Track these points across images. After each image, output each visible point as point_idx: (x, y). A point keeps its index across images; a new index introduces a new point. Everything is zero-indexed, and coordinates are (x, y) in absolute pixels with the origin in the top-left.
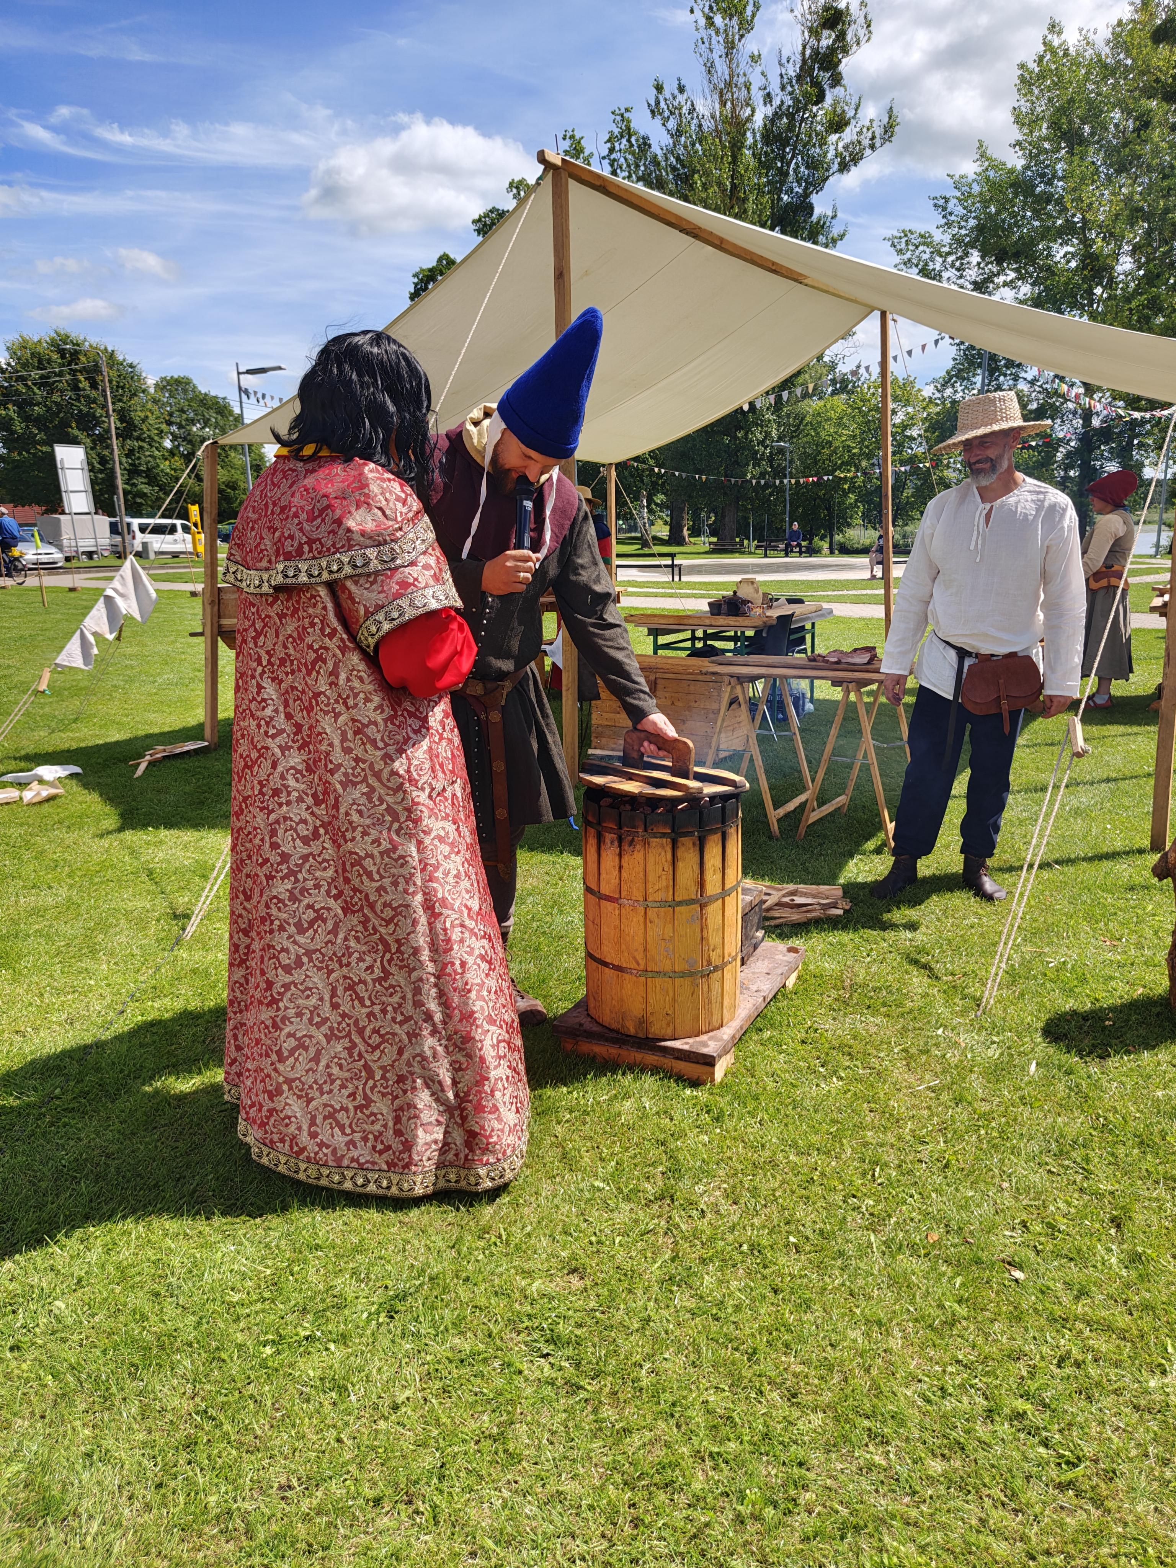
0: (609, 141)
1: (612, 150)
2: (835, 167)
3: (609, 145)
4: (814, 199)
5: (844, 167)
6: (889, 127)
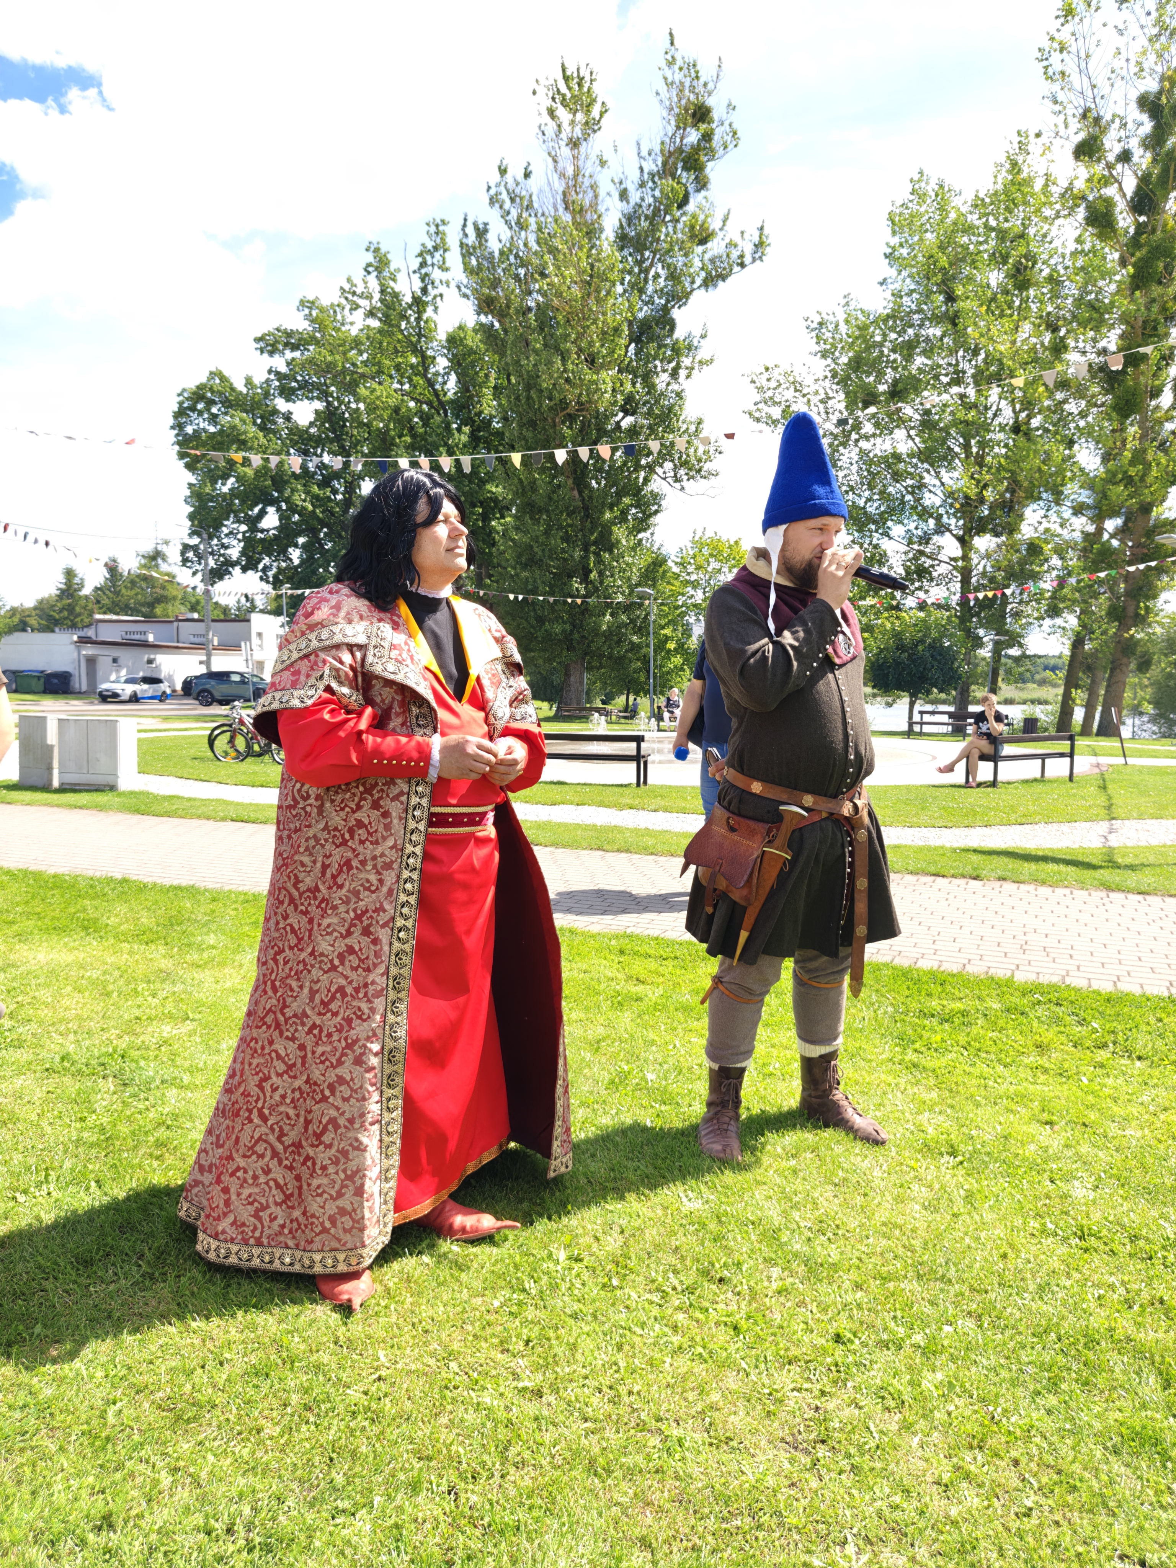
0: (420, 255)
1: (423, 264)
2: (698, 281)
3: (420, 260)
4: (676, 314)
5: (709, 282)
6: (760, 245)
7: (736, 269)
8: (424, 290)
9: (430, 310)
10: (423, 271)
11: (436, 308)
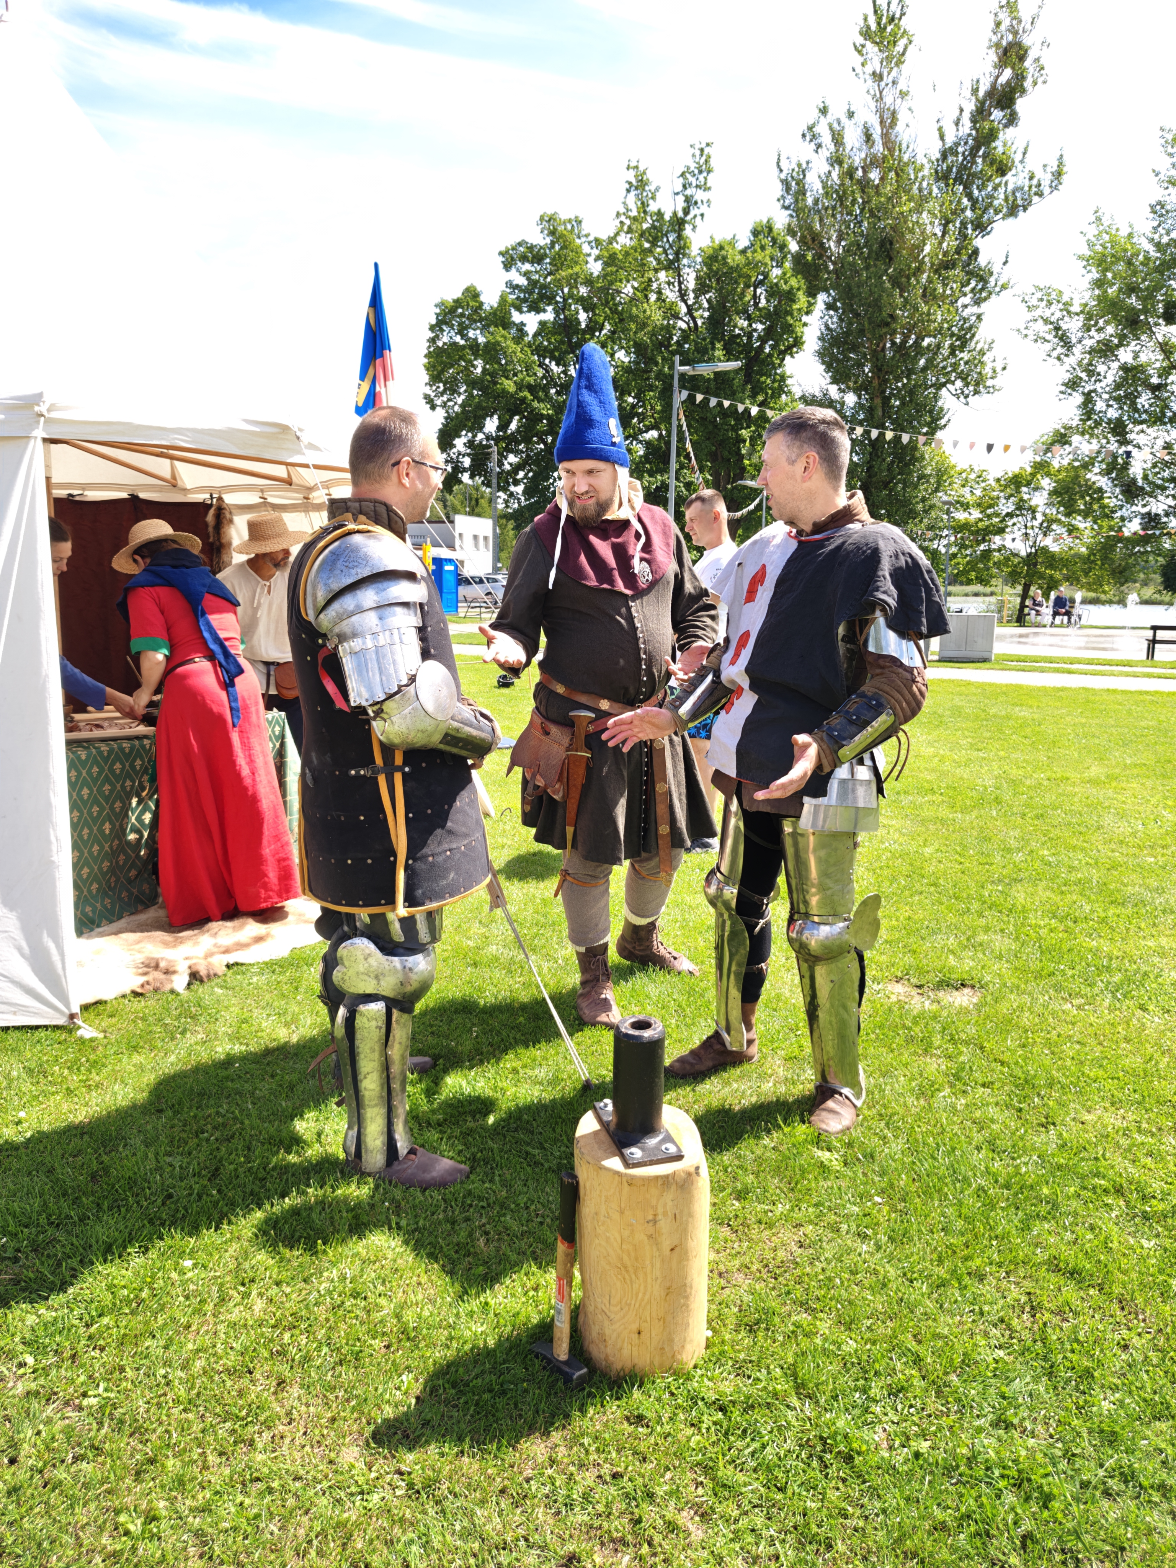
0: (683, 176)
1: (686, 186)
2: (1001, 212)
3: (682, 181)
5: (1012, 211)
6: (1058, 175)
7: (1036, 199)
8: (686, 212)
9: (688, 228)
10: (688, 192)
11: (694, 227)
